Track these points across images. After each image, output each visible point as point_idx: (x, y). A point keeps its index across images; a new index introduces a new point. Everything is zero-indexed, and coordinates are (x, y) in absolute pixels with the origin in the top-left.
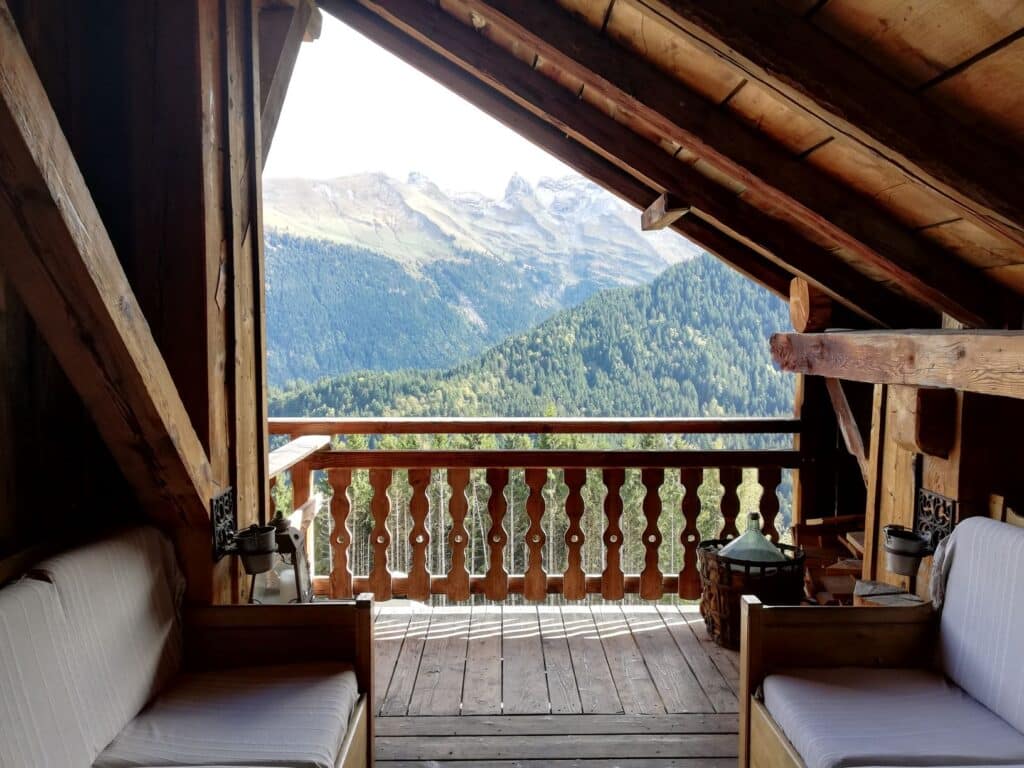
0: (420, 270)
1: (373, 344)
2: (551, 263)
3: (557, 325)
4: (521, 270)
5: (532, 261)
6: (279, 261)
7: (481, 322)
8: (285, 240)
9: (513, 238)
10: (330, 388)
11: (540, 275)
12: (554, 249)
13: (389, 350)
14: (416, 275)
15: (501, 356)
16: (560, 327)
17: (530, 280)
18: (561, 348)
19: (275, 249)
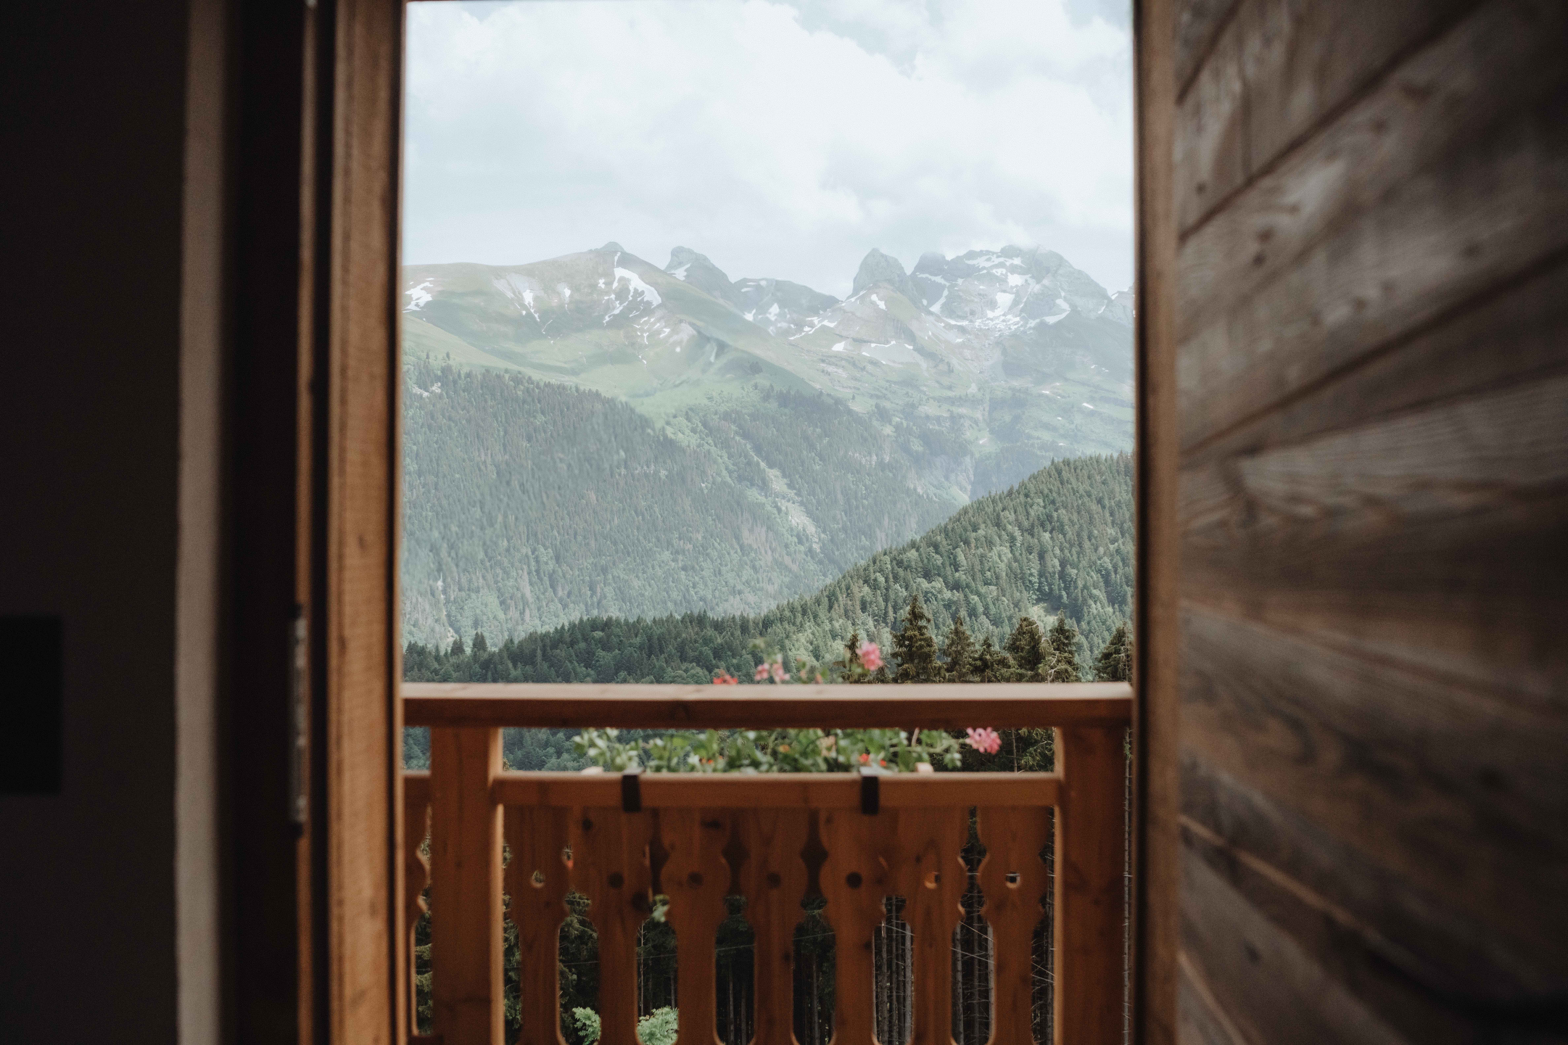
0: (694, 431)
1: (604, 570)
2: (946, 415)
3: (975, 529)
4: (888, 430)
5: (909, 410)
6: (432, 418)
7: (811, 529)
8: (446, 376)
9: (869, 367)
10: (539, 653)
11: (926, 438)
12: (950, 388)
13: (636, 583)
14: (686, 439)
15: (866, 589)
16: (981, 532)
17: (906, 449)
18: (983, 572)
19: (425, 394)
